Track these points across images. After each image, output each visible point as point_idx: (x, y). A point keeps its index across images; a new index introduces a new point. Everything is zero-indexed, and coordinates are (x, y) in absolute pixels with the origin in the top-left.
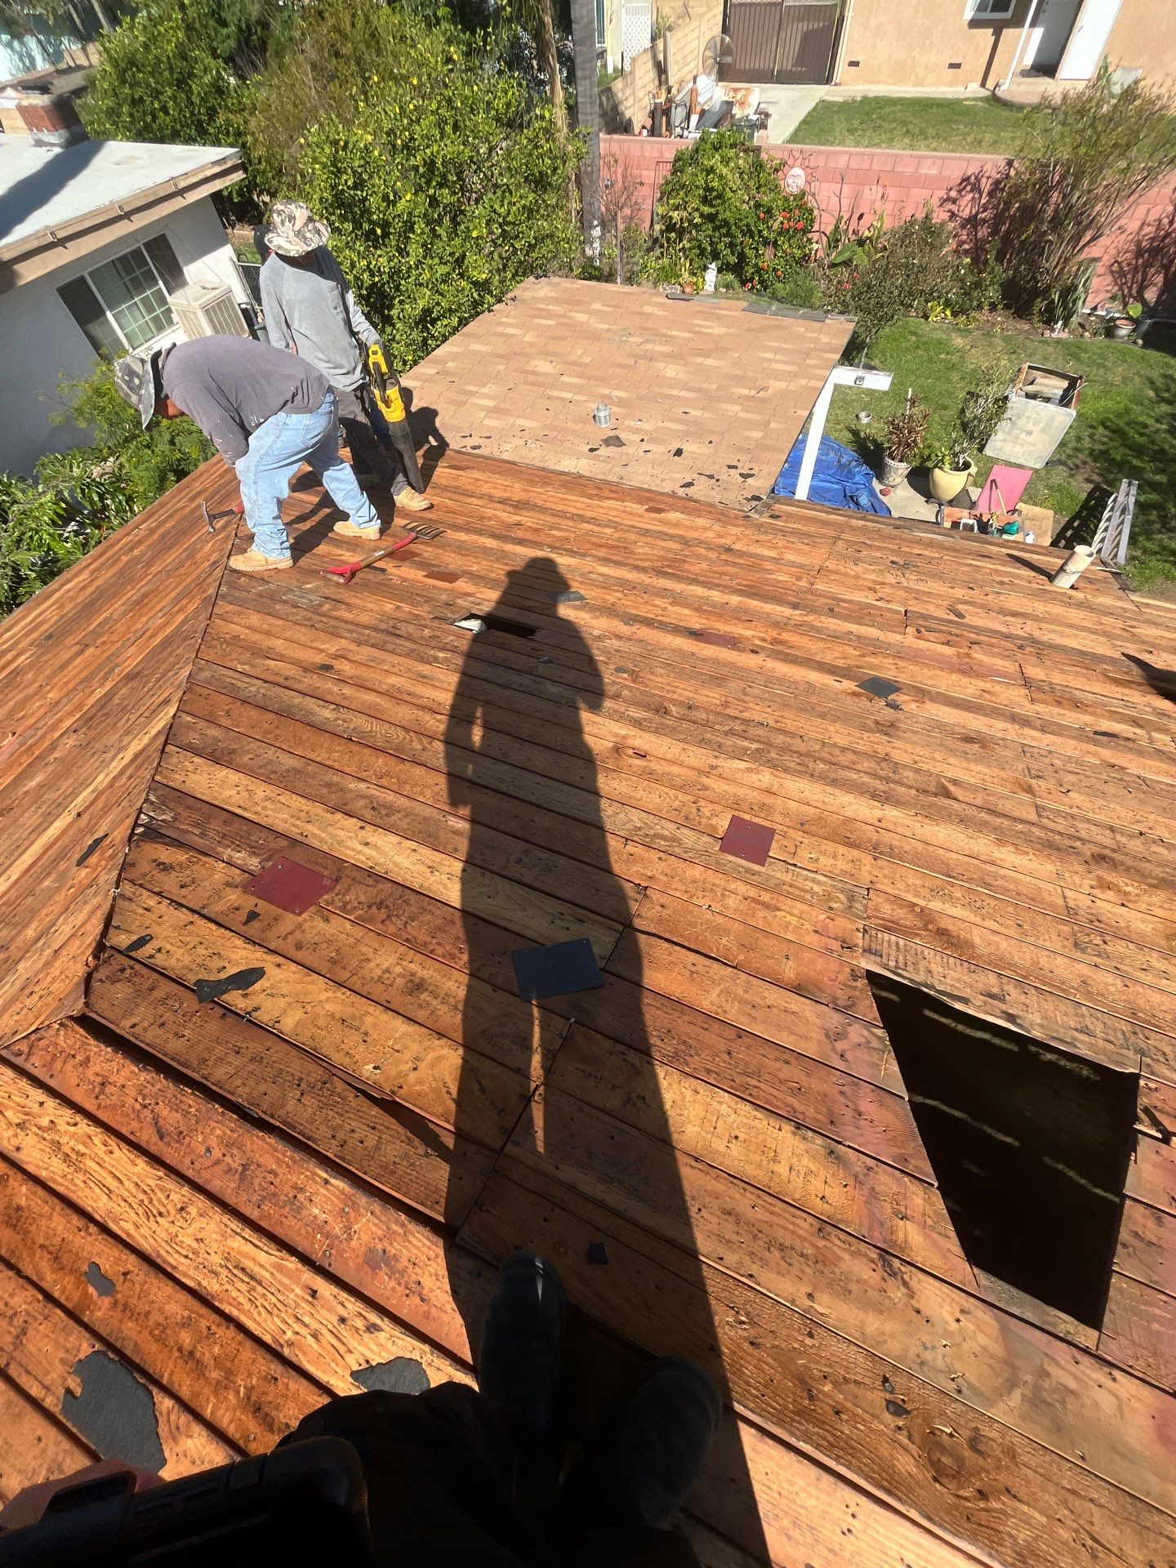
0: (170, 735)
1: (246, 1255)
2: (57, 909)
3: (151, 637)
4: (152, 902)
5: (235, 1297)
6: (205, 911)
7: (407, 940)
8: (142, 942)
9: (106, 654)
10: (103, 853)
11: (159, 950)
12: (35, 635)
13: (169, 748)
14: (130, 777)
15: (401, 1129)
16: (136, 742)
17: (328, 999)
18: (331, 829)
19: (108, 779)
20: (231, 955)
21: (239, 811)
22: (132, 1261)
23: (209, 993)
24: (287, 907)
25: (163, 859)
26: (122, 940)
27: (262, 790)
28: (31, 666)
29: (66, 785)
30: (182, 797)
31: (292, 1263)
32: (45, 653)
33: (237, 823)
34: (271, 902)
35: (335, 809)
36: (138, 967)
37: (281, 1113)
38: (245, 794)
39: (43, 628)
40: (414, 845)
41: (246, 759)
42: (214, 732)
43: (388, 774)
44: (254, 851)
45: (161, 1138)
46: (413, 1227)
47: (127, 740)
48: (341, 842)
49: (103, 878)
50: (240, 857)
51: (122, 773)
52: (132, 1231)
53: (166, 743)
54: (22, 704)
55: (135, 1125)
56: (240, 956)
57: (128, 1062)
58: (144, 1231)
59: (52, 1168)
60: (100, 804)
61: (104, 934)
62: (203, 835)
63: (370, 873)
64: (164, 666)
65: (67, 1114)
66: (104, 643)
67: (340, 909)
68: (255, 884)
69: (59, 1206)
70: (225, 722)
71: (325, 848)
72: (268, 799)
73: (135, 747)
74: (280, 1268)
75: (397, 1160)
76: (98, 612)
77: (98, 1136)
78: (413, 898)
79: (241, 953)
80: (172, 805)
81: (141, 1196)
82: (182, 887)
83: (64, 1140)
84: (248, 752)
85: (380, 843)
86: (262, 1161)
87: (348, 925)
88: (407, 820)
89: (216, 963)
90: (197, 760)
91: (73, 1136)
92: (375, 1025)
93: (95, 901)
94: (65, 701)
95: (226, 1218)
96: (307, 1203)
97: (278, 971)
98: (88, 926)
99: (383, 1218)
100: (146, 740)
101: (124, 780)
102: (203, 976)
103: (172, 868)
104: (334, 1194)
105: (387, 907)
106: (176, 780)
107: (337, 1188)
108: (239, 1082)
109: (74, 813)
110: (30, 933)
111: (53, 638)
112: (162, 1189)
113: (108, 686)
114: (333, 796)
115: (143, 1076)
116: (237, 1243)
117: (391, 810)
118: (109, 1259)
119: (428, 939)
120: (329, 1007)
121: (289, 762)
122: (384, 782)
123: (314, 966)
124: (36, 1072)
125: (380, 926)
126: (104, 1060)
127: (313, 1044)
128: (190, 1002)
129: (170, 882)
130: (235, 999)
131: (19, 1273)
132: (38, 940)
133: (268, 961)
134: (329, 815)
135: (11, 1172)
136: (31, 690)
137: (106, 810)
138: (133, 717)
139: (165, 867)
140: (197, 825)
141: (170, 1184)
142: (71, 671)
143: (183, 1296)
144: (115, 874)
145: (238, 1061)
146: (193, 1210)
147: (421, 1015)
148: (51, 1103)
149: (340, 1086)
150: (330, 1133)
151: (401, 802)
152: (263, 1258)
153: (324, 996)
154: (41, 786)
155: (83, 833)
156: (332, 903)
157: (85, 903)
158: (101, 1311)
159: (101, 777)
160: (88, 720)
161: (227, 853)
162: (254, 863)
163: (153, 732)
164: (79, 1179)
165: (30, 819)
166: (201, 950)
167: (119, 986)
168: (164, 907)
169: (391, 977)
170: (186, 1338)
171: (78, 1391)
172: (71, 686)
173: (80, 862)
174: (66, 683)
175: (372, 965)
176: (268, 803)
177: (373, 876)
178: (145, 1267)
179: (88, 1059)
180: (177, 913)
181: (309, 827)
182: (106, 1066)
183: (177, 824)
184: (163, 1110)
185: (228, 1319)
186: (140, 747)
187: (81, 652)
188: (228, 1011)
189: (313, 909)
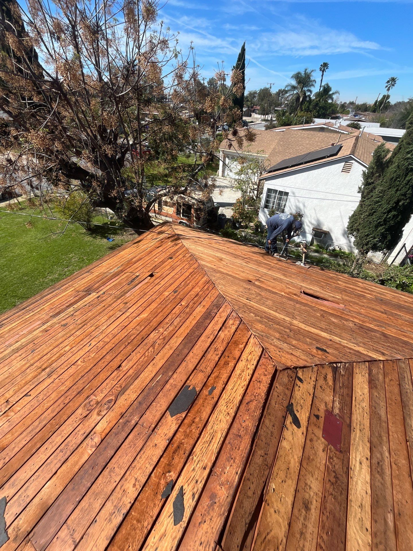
0: (372, 361)
1: (216, 439)
2: (302, 348)
3: (404, 335)
4: (313, 379)
5: (206, 436)
6: (315, 398)
7: (325, 497)
8: (301, 380)
9: (387, 322)
10: (323, 355)
11: (299, 387)
12: (379, 295)
13: (367, 364)
14: (350, 353)
15: (254, 507)
16: (363, 349)
17: (295, 459)
18: (361, 442)
19: (346, 345)
20: (303, 413)
21: (354, 398)
22: (216, 399)
23: (290, 409)
24: (324, 431)
25: (328, 376)
26: (300, 374)
27: (365, 404)
28: (368, 299)
29: (338, 331)
30: (351, 374)
31: (213, 458)
32: (375, 301)
33: (349, 399)
34: (324, 423)
35: (371, 442)
36: (293, 382)
37: (257, 450)
38: (361, 398)
39: (382, 296)
40: (369, 492)
41: (376, 394)
42: (381, 377)
43: (399, 468)
44: (341, 409)
45: (247, 404)
46: (223, 519)
47: (361, 345)
48: (357, 449)
49: (316, 359)
50: (337, 404)
51: (350, 349)
52: (223, 398)
53: (368, 361)
54: (355, 303)
55: (250, 394)
56: (303, 416)
57: (267, 388)
58: (223, 402)
59: (237, 371)
60: (337, 346)
61: (301, 368)
62: (340, 387)
63: (348, 468)
64: (396, 346)
65: (251, 372)
66: (390, 318)
67: (330, 456)
68: (329, 413)
69: (229, 375)
70: (387, 380)
71: (352, 442)
72: (363, 408)
73: (361, 349)
74: (212, 453)
75: (244, 508)
76: (400, 311)
77: (246, 383)
78: (344, 496)
79: (304, 416)
80: (347, 372)
81: (232, 399)
82: (321, 387)
83: (244, 373)
84: (379, 394)
85: (363, 470)
86: (242, 443)
87: (324, 462)
88: (379, 484)
89: (299, 408)
90: (367, 375)
91: (246, 375)
92: (289, 486)
93: (309, 360)
94: (363, 316)
95: (226, 430)
96: (230, 464)
97: (301, 434)
98: (301, 361)
99: (226, 502)
100: (365, 353)
101: (348, 351)
102: (294, 405)
103: (326, 381)
104: (233, 477)
105: (336, 482)
106: (356, 370)
107: (235, 479)
108: (265, 429)
109: (330, 338)
110: (294, 342)
111: (382, 301)
112: (233, 406)
113: (376, 328)
114: (376, 439)
115: (263, 394)
116: (219, 435)
117: (382, 473)
118: (217, 392)
119: (328, 510)
120: (292, 461)
121: (383, 413)
122: (394, 466)
123: (305, 450)
124: (261, 361)
125: (328, 480)
126: (267, 380)
127: (279, 456)
128: (286, 404)
129: (321, 382)
130: (289, 419)
131: (215, 367)
132: (293, 346)
133: (303, 429)
134: (366, 440)
135: (236, 360)
136: (360, 303)
137: (336, 349)
138: (370, 343)
139: (325, 378)
140: (343, 384)
141: (235, 409)
142: (374, 313)
143: (207, 417)
144: (319, 363)
145: (271, 427)
146: (228, 418)
147: (296, 511)
148: (253, 367)
149: (266, 473)
150: (252, 472)
151: (388, 479)
152: (215, 446)
153: (296, 457)
154: (334, 323)
155: (326, 344)
156: (331, 451)
157: (307, 356)
158: (205, 392)
159: (345, 342)
160: (361, 327)
161: (337, 399)
162: (336, 411)
163: (370, 354)
164: (235, 379)
165: (323, 325)
166: (302, 401)
167: (287, 378)
168: (312, 383)
169: (308, 491)
170: (197, 420)
171: (189, 389)
172: (369, 315)
173: (318, 348)
174: (370, 314)
175: (311, 479)
176: (361, 410)
177: (347, 469)
178: (214, 404)
179: (266, 375)
180: (312, 388)
181: (358, 431)
182: (265, 382)
183: (341, 377)
184: (254, 403)
185: (200, 434)
186: (361, 351)
187: (383, 313)
188: (285, 418)
189: (326, 443)
